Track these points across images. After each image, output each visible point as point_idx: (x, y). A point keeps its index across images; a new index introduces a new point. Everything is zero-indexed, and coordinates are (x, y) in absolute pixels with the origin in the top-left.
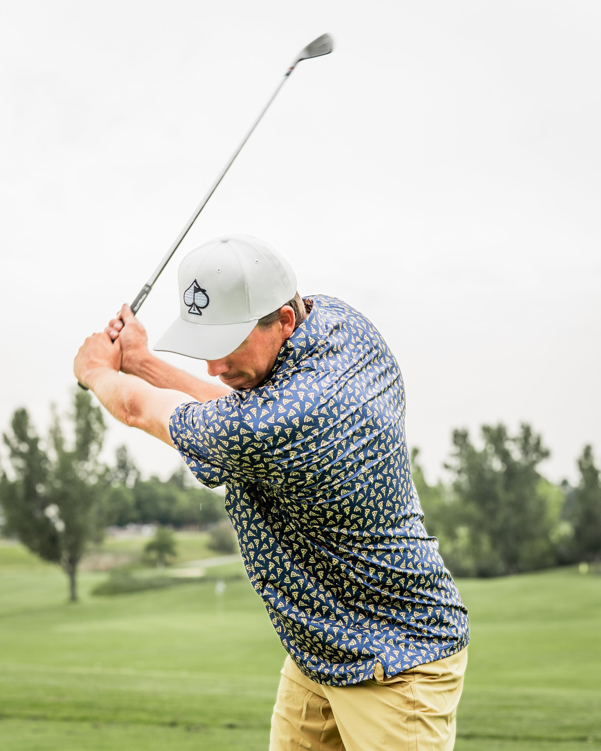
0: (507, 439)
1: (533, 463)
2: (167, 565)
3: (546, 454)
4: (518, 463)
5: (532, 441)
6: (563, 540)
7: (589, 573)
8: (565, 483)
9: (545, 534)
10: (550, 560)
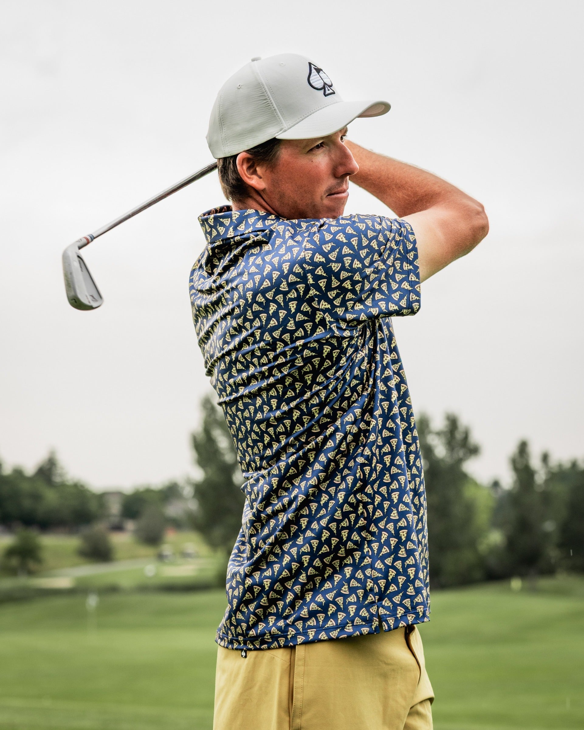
0: (430, 432)
1: (460, 461)
2: (31, 573)
3: (474, 451)
4: (442, 460)
5: (459, 436)
6: (493, 550)
7: (523, 591)
8: (496, 484)
9: (472, 544)
10: (478, 574)
